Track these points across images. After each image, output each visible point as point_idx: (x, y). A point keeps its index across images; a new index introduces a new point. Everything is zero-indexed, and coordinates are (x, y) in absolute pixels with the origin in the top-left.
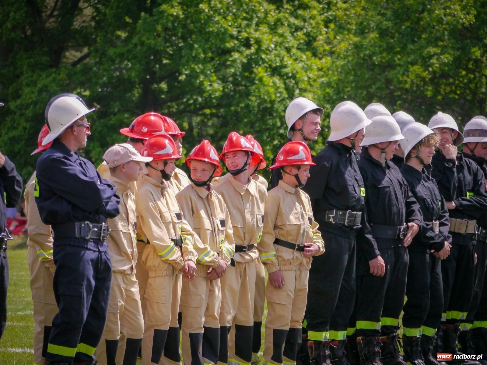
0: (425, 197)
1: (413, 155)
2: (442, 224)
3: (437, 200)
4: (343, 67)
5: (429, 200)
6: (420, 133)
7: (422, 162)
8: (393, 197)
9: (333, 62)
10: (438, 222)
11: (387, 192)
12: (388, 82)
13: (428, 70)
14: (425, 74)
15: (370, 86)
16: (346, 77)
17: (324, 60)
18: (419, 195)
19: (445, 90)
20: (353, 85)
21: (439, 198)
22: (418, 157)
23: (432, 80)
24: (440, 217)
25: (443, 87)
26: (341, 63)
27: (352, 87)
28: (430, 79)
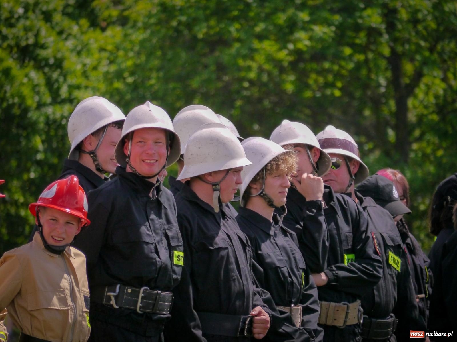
0: (278, 264)
1: (255, 193)
2: (307, 311)
3: (298, 269)
4: (142, 43)
5: (285, 270)
6: (263, 155)
7: (271, 204)
8: (234, 266)
9: (126, 36)
10: (300, 307)
11: (222, 257)
12: (221, 68)
13: (285, 47)
14: (283, 55)
15: (189, 76)
16: (147, 61)
17: (109, 32)
18: (268, 260)
19: (316, 81)
20: (161, 74)
21: (302, 265)
22: (262, 195)
23: (293, 65)
24: (304, 298)
25: (313, 76)
26: (138, 36)
27: (158, 78)
28: (291, 63)
